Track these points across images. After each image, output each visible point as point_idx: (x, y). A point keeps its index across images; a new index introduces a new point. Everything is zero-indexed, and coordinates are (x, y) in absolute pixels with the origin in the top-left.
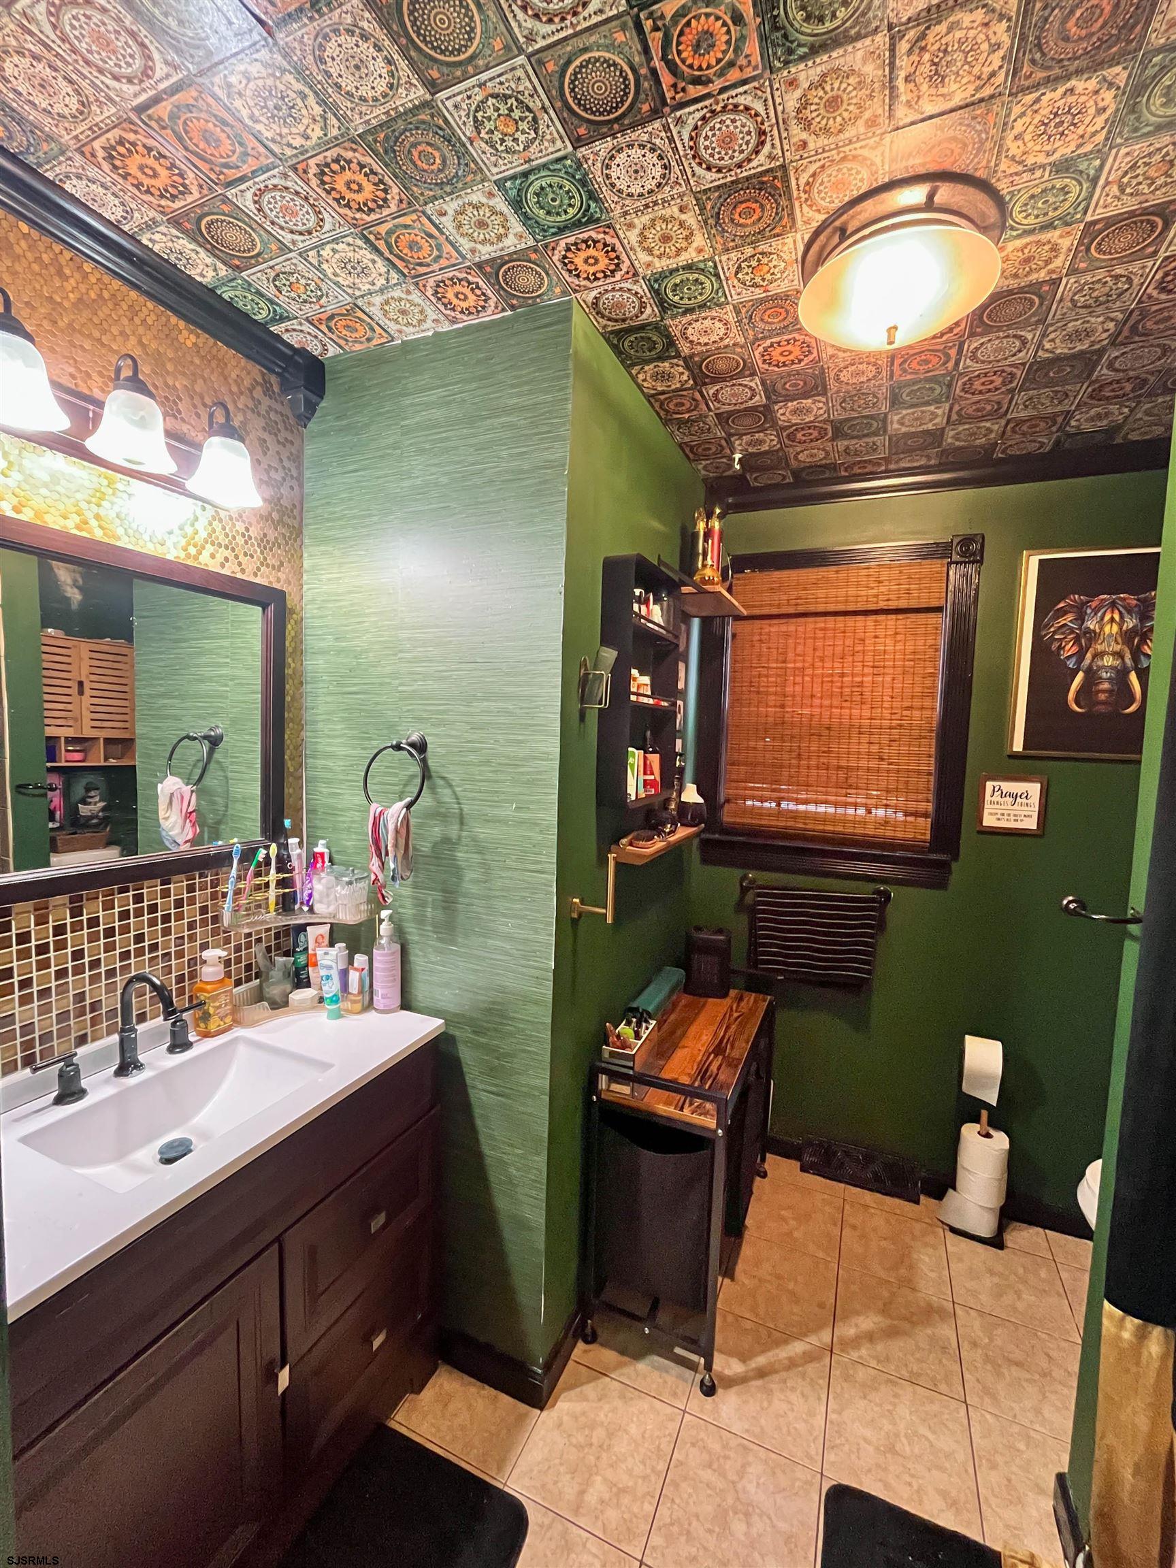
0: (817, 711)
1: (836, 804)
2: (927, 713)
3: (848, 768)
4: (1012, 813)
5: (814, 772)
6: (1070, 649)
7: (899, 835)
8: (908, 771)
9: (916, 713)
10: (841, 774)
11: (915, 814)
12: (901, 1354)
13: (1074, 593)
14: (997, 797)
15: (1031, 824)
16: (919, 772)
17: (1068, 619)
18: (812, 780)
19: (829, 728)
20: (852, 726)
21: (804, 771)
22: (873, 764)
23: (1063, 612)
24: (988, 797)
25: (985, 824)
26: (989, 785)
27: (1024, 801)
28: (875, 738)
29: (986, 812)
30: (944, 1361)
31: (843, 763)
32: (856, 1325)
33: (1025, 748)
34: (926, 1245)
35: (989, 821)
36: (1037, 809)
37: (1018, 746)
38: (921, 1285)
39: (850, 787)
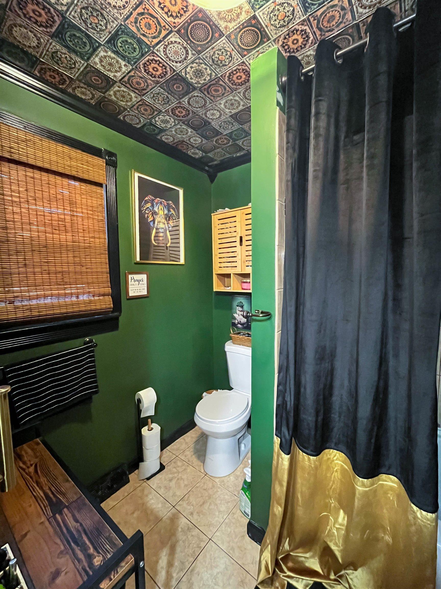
0: (35, 234)
1: (58, 296)
2: (102, 240)
3: (62, 272)
4: (138, 288)
5: (39, 276)
6: (150, 219)
7: (98, 307)
8: (97, 272)
9: (97, 240)
10: (59, 275)
11: (104, 295)
12: (183, 554)
13: (150, 195)
14: (133, 282)
15: (145, 292)
16: (102, 272)
17: (149, 205)
18: (39, 281)
19: (46, 247)
20: (61, 246)
21: (31, 276)
22: (78, 268)
23: (147, 202)
24: (130, 283)
25: (130, 295)
26: (130, 276)
27: (142, 282)
28: (77, 254)
29: (130, 289)
30: (193, 534)
31: (59, 269)
32: (162, 568)
33: (140, 260)
34: (147, 496)
35: (131, 294)
36: (146, 286)
37: (138, 259)
38: (161, 514)
39: (66, 283)
